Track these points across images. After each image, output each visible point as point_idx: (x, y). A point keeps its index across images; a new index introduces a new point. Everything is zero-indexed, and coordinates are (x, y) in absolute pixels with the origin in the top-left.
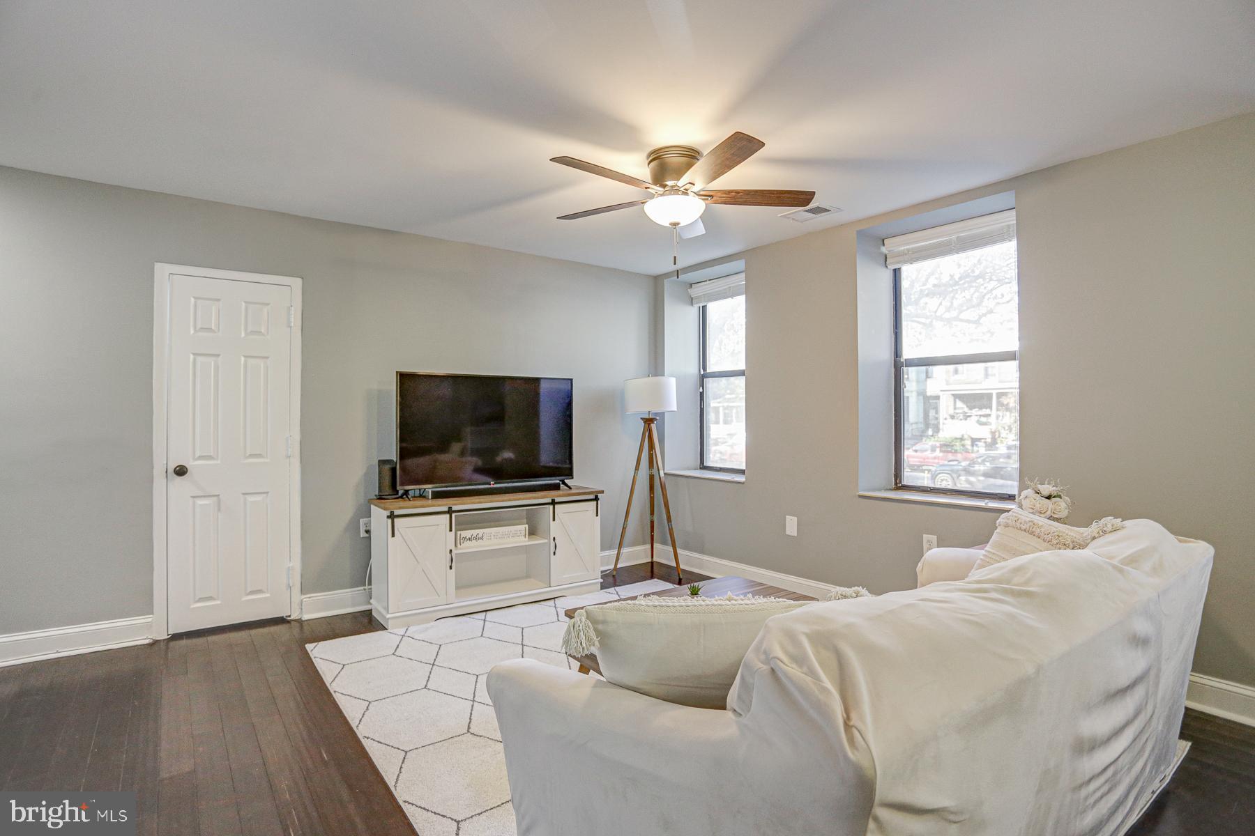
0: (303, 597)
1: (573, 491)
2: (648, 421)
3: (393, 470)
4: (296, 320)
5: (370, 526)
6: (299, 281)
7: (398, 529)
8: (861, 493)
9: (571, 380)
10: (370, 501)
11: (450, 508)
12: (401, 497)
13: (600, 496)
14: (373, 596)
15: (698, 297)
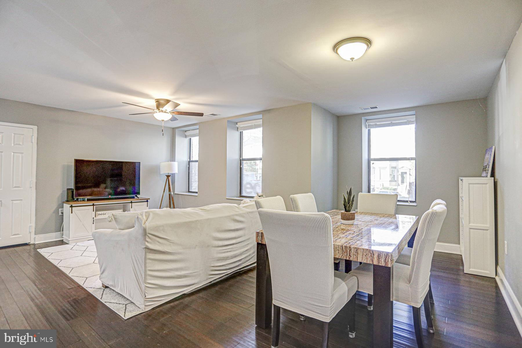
0: (36, 236)
1: (139, 199)
2: (168, 176)
3: (73, 192)
4: (35, 140)
5: (63, 211)
6: (36, 127)
7: (74, 211)
8: (227, 198)
9: (140, 162)
10: (63, 202)
11: (93, 204)
12: (76, 201)
13: (148, 200)
14: (64, 234)
15: (188, 135)
